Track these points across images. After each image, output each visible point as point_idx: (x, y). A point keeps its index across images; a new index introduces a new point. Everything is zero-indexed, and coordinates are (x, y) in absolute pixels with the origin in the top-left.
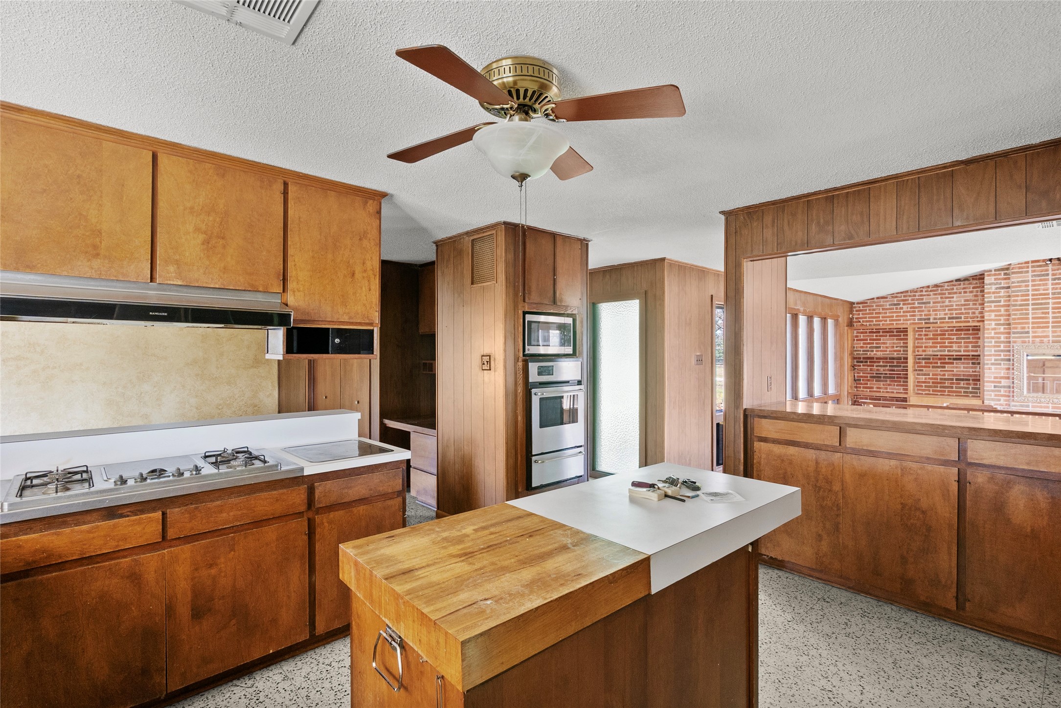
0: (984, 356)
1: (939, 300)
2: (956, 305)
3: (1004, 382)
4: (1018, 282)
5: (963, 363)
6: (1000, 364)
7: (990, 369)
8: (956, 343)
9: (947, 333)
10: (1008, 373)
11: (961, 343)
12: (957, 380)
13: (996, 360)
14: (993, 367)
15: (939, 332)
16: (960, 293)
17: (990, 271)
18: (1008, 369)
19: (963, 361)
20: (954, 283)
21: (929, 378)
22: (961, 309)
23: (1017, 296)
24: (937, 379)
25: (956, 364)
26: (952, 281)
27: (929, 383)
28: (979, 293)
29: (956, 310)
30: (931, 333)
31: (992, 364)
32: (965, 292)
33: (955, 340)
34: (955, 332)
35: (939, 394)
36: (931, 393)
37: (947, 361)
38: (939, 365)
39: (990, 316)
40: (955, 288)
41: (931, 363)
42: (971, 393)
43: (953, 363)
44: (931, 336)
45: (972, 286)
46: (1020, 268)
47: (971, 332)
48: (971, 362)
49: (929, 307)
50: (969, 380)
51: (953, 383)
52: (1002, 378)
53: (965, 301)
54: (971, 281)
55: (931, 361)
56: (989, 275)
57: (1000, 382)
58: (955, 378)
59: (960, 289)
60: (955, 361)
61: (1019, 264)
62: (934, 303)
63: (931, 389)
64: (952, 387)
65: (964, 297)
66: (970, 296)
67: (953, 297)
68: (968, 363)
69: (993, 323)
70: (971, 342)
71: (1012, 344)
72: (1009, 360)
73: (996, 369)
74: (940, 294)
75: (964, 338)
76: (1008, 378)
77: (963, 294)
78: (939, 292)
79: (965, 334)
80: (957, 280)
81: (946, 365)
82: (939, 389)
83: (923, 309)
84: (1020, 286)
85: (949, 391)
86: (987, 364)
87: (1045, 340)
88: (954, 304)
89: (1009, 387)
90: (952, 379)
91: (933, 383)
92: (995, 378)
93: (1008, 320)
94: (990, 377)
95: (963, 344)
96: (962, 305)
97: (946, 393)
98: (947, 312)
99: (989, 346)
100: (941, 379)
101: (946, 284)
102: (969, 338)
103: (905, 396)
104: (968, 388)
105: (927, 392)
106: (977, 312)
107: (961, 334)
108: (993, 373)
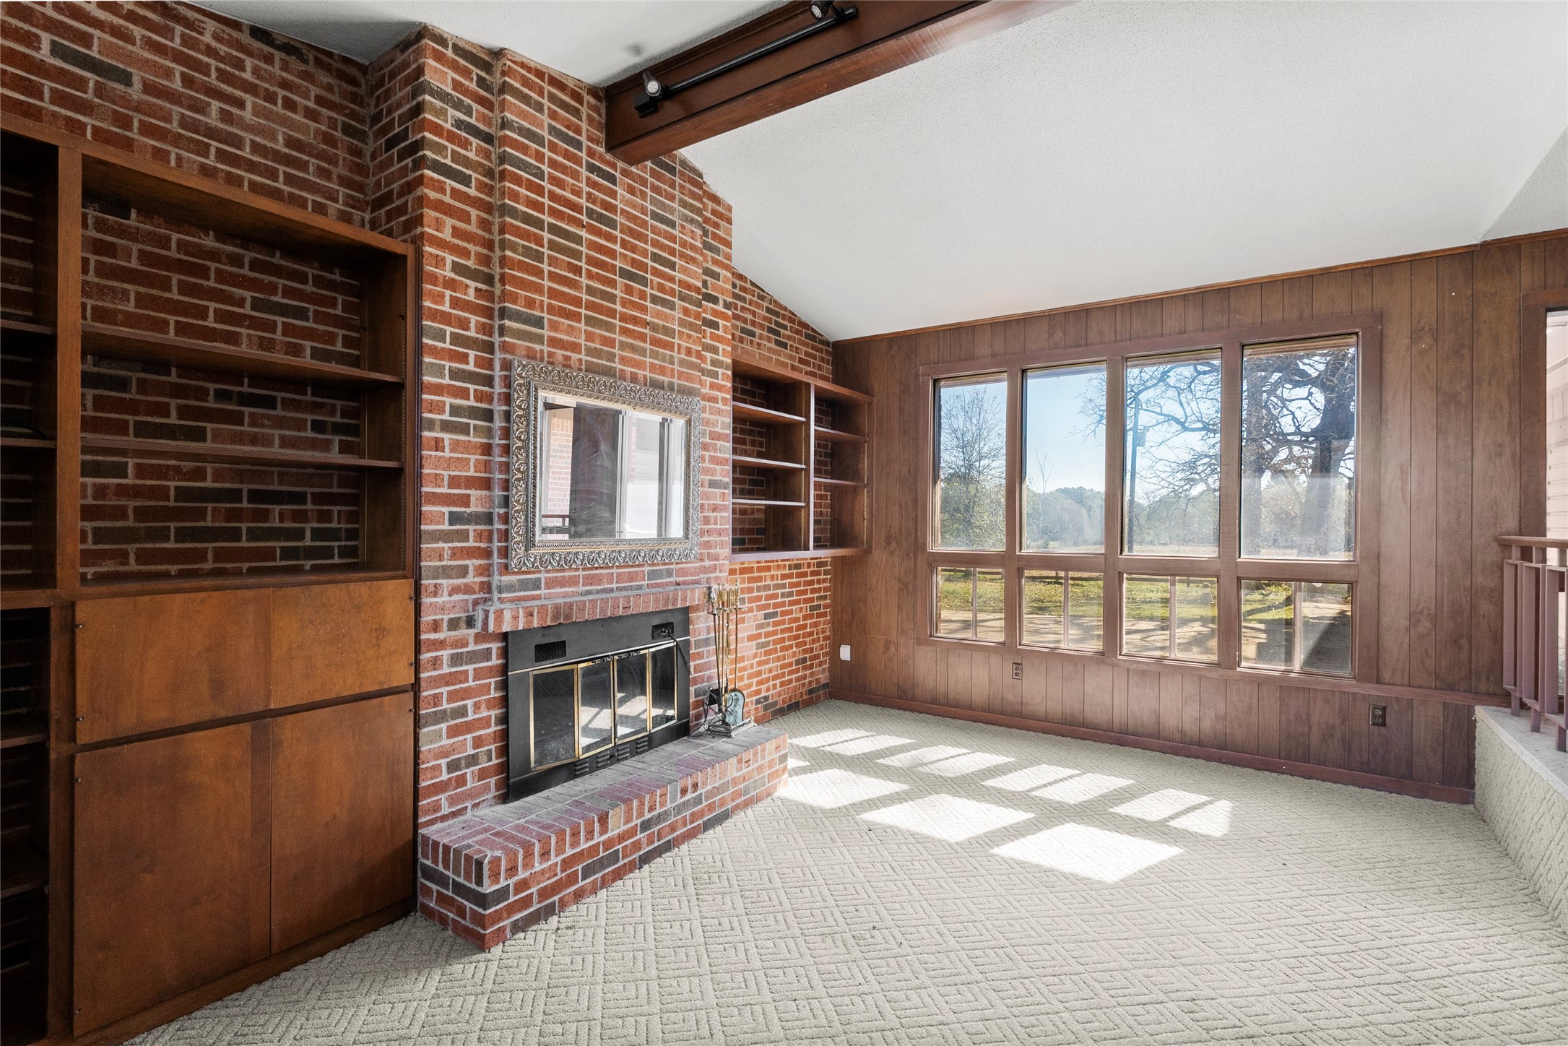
0: (420, 387)
1: (177, 84)
2: (256, 148)
3: (477, 501)
4: (521, 131)
5: (281, 423)
6: (464, 429)
7: (438, 445)
8: (255, 324)
9: (213, 266)
10: (487, 466)
11: (271, 327)
12: (255, 496)
13: (455, 410)
14: (447, 437)
15: (173, 253)
16: (271, 98)
17: (441, 40)
18: (487, 449)
19: (279, 412)
20: (245, 38)
21: (122, 491)
22: (273, 175)
23: (517, 180)
24: (162, 493)
25: (253, 423)
26: (235, 25)
27: (120, 513)
28: (338, 134)
29: (252, 167)
30: (135, 247)
31: (446, 426)
32: (290, 105)
33: (247, 310)
34: (246, 271)
35: (173, 569)
36: (133, 566)
37: (211, 404)
38: (173, 420)
39: (439, 226)
40: (249, 62)
41: (133, 407)
42: (310, 553)
43: (237, 419)
44: (134, 264)
45: (314, 90)
46: (526, 82)
47: (309, 288)
48: (309, 417)
49: (125, 101)
50: (299, 498)
51: (235, 515)
52: (470, 482)
53: (291, 143)
54: (311, 68)
55: (132, 395)
56: (439, 57)
57: (465, 501)
58: (245, 487)
59: (270, 78)
60: (247, 410)
61: (523, 65)
62: (148, 88)
63: (132, 548)
64: (235, 535)
65: (284, 122)
66: (310, 130)
67: (241, 104)
68: (300, 425)
69: (449, 258)
70: (310, 334)
71: (498, 356)
72: (488, 416)
73: (456, 446)
74: (179, 58)
75: (283, 310)
76: (486, 484)
77: (279, 108)
78: (176, 44)
79: (288, 292)
80: (259, 33)
81: (209, 426)
82: (171, 545)
83: (89, 95)
84: (524, 149)
85: (220, 555)
86: (431, 425)
87: (575, 356)
88: (248, 137)
89: (488, 518)
90: (235, 495)
91: (141, 513)
92: (454, 482)
93: (486, 261)
94: (437, 480)
95: (278, 336)
96: (277, 156)
97: (209, 565)
98: (211, 161)
99: (435, 352)
100: (182, 494)
101: (211, 25)
102: (301, 314)
103: (35, 599)
104: (299, 534)
105: (108, 567)
106: (333, 207)
107: (272, 289)
108: (449, 463)
